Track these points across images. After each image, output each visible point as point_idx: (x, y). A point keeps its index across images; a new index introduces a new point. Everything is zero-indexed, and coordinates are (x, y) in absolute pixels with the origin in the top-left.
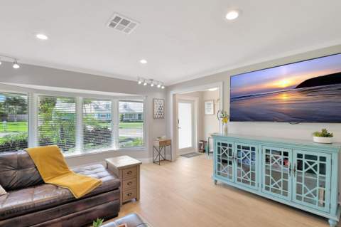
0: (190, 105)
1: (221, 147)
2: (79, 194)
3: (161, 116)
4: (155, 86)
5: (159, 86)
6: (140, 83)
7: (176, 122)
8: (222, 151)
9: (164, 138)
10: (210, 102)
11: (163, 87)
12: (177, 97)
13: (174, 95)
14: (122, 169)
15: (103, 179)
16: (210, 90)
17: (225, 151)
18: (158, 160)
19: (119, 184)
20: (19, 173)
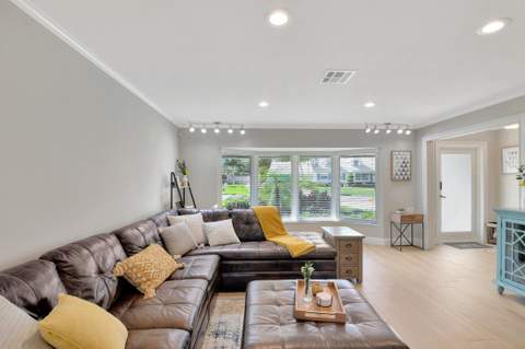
0: (469, 156)
1: (514, 231)
2: (295, 254)
3: (407, 177)
4: (394, 131)
5: (400, 132)
6: (368, 131)
7: (436, 186)
8: (515, 238)
9: (410, 211)
10: (512, 150)
11: (408, 132)
12: (438, 145)
13: (429, 142)
14: (340, 239)
15: (318, 246)
16: (507, 127)
17: (520, 239)
18: (398, 243)
19: (335, 254)
20: (247, 227)
